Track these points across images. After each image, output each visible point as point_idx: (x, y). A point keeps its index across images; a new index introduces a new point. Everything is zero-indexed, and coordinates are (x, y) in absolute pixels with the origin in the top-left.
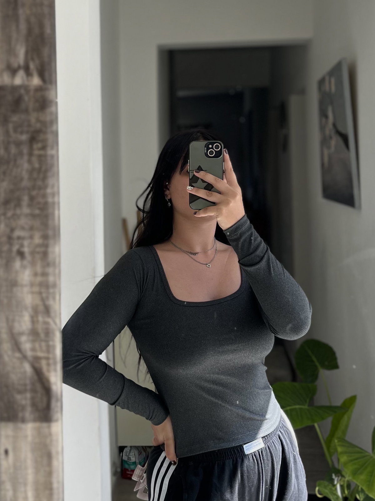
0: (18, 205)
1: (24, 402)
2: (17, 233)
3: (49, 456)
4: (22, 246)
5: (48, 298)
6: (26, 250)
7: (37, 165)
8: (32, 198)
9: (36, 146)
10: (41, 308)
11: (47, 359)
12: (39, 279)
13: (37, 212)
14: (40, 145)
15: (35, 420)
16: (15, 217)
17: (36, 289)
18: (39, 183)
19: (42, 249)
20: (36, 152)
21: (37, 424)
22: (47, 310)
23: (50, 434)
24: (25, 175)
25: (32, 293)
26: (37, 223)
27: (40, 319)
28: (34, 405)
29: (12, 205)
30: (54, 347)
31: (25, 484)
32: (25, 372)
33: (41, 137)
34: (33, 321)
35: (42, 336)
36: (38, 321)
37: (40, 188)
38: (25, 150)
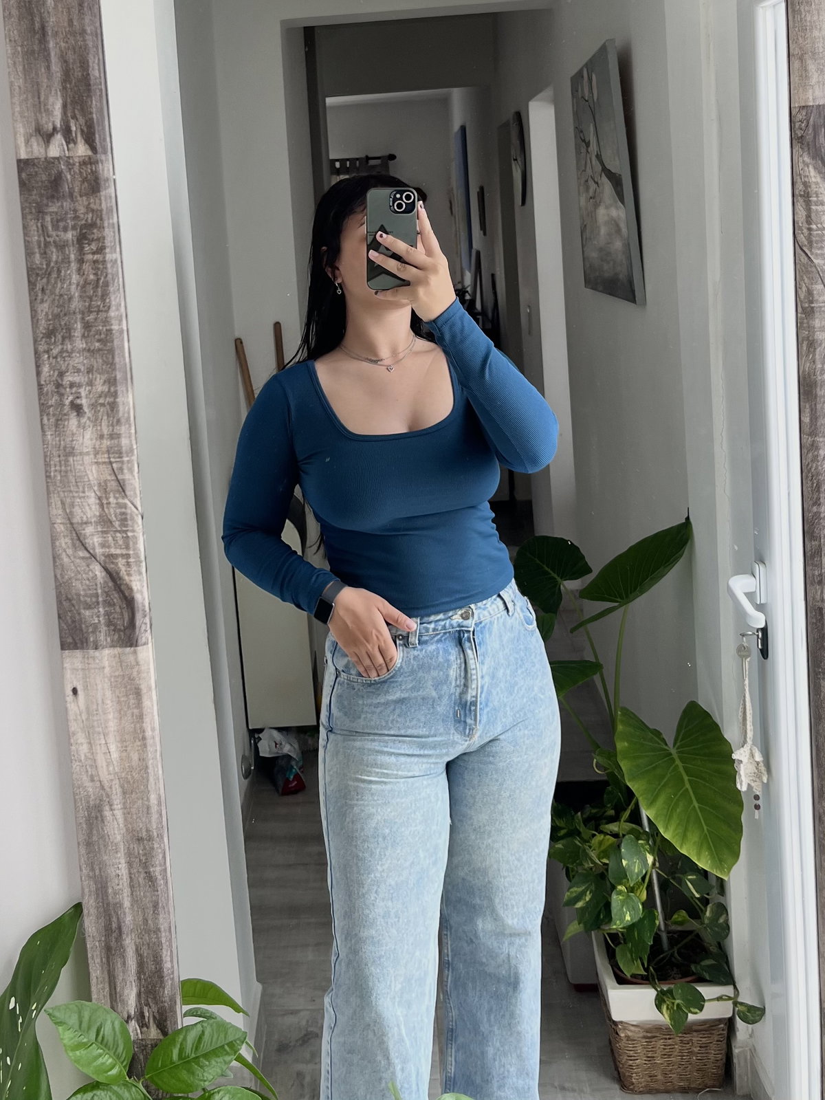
1: (95, 620)
4: (78, 396)
5: (121, 469)
6: (84, 402)
7: (91, 277)
9: (89, 248)
10: (113, 485)
11: (128, 556)
12: (106, 443)
13: (96, 345)
16: (65, 354)
17: (103, 458)
18: (98, 303)
19: (111, 400)
20: (90, 257)
21: (118, 650)
22: (122, 487)
23: (137, 663)
24: (75, 292)
25: (98, 463)
26: (98, 362)
27: (112, 500)
28: (110, 623)
29: (59, 337)
30: (135, 539)
31: (105, 735)
32: (95, 578)
33: (96, 233)
34: (102, 503)
35: (117, 524)
36: (108, 504)
37: (99, 311)
38: (73, 255)
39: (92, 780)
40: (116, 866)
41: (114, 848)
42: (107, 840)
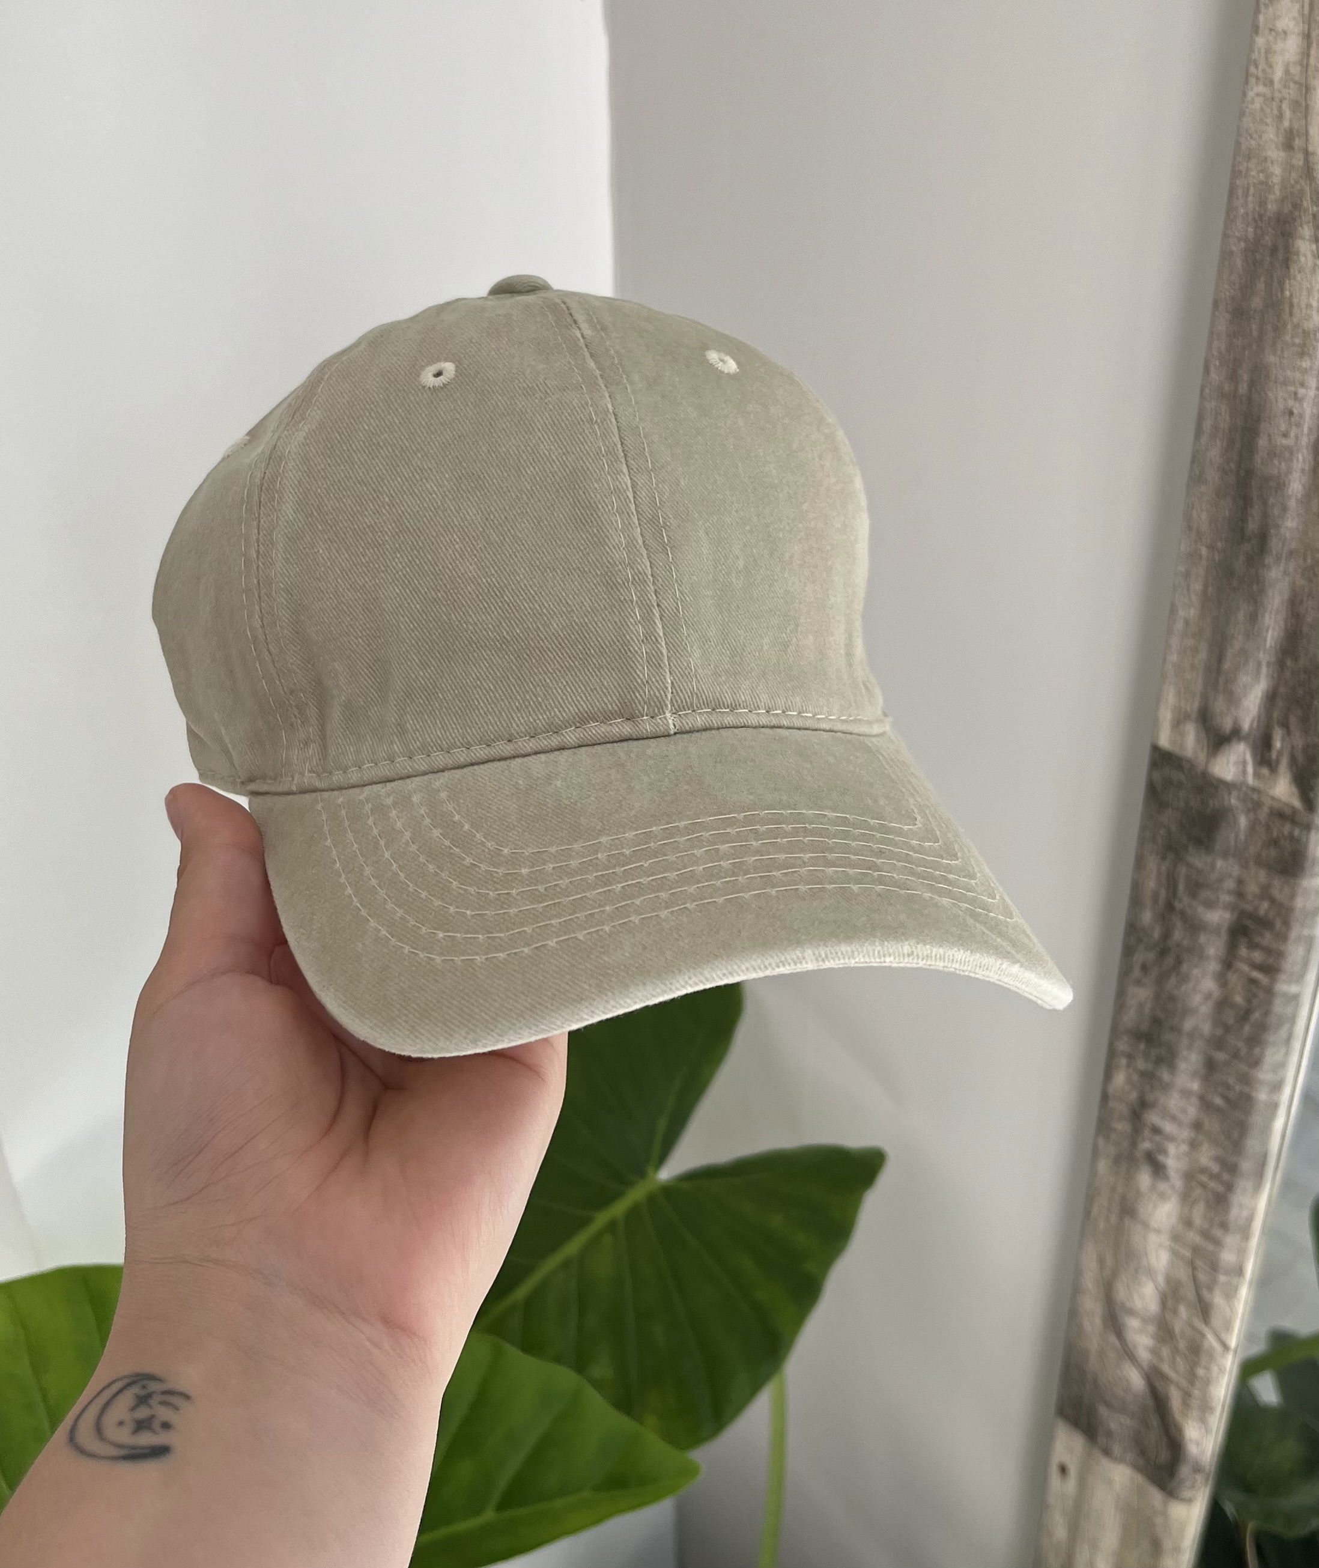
39: (1288, 146)
40: (1291, 389)
41: (1297, 341)
42: (1286, 316)
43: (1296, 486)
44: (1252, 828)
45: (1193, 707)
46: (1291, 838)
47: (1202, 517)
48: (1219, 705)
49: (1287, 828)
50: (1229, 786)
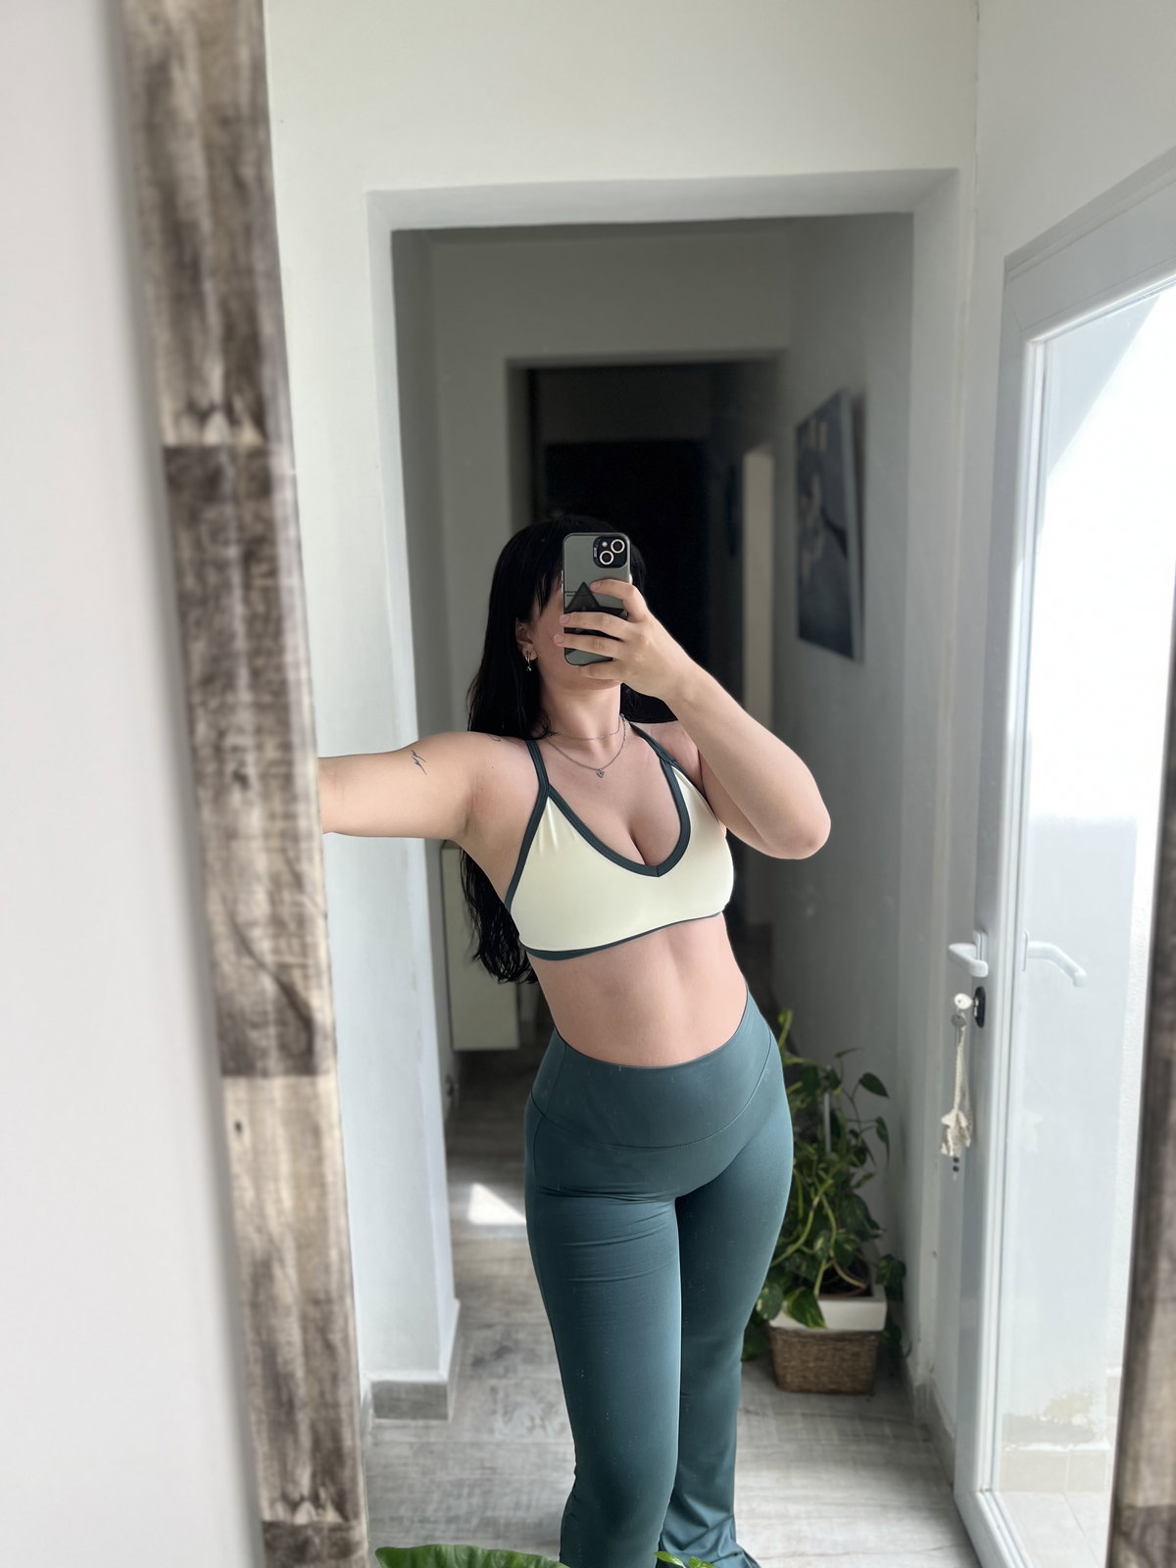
0: (230, 685)
1: (264, 1043)
2: (231, 740)
3: (316, 1132)
4: (242, 764)
5: (298, 859)
6: (251, 771)
7: (260, 608)
8: (255, 673)
9: (259, 569)
10: (287, 877)
11: (304, 967)
12: (279, 825)
13: (267, 699)
14: (264, 568)
15: (287, 1072)
16: (225, 709)
17: (276, 843)
18: (268, 643)
19: (282, 770)
20: (258, 582)
21: (292, 1080)
22: (298, 882)
23: (316, 1096)
24: (239, 627)
25: (269, 850)
26: (269, 721)
27: (287, 896)
28: (283, 1047)
29: (218, 684)
30: (315, 946)
31: (276, 1179)
32: (263, 992)
33: (266, 551)
34: (274, 900)
35: (292, 926)
36: (282, 902)
37: (270, 653)
38: (236, 577)
42: (276, 1302)
43: (300, 1373)
44: (322, 1542)
45: (277, 1494)
46: (343, 1539)
47: (259, 1402)
48: (290, 1488)
49: (338, 1535)
50: (305, 1527)
